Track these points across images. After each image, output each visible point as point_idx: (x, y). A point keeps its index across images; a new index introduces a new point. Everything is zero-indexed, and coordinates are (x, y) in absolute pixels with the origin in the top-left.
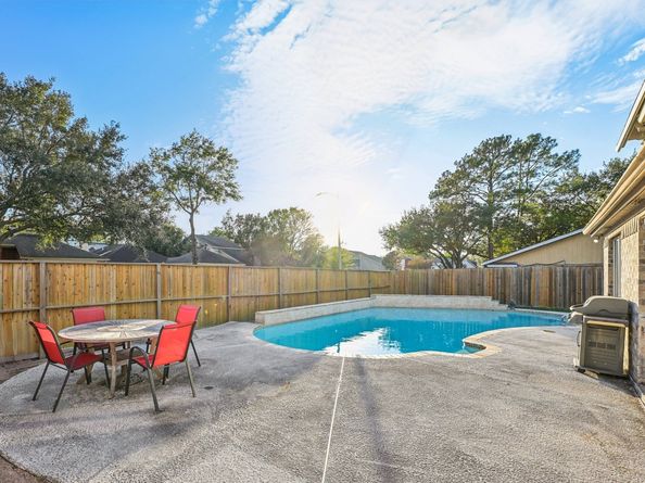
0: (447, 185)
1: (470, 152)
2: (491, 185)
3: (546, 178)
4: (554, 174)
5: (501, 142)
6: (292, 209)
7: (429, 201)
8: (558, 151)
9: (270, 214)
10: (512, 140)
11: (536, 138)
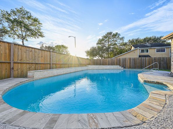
0: (100, 42)
1: (105, 35)
2: (108, 43)
3: (119, 42)
4: (120, 41)
5: (110, 33)
6: (62, 45)
7: (96, 45)
8: (121, 37)
9: (56, 46)
10: (113, 33)
11: (117, 33)
